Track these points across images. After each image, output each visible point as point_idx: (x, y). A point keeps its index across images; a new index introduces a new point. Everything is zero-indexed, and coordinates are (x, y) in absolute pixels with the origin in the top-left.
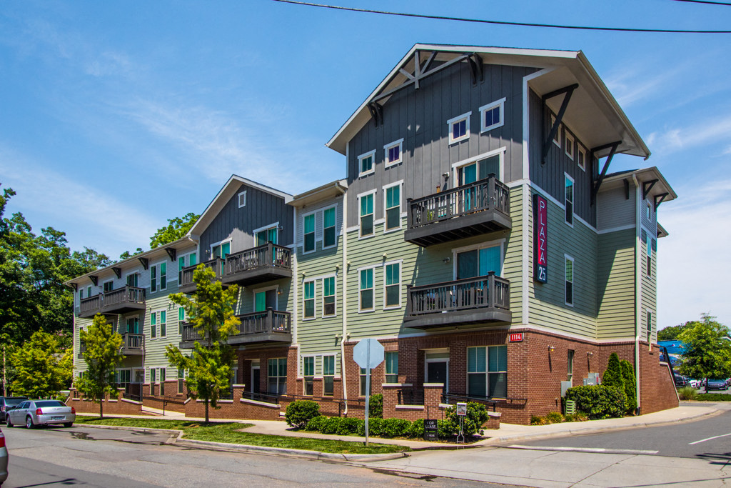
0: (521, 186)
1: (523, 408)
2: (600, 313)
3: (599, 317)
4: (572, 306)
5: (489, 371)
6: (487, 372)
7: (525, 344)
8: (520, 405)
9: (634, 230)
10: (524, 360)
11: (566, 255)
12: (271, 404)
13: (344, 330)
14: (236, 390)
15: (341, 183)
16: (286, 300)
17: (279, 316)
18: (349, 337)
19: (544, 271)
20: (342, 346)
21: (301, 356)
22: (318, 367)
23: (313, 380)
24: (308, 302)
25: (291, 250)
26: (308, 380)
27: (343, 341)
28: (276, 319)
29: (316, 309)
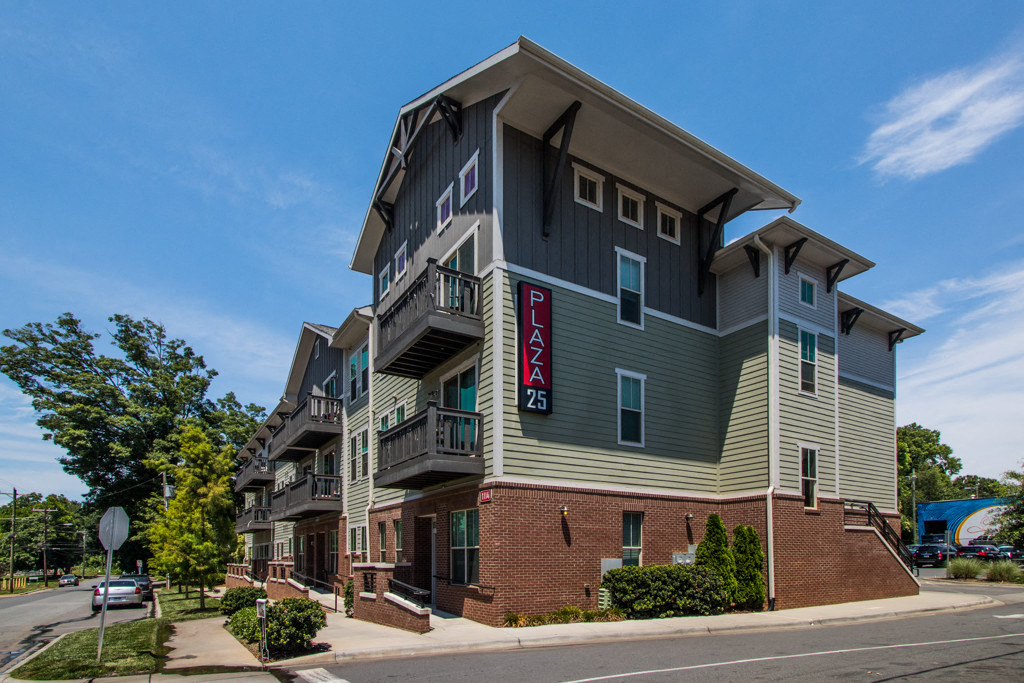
0: (491, 273)
1: (492, 601)
2: (724, 454)
3: (723, 460)
4: (642, 445)
5: (467, 545)
6: (466, 547)
7: (493, 505)
8: (490, 596)
9: (766, 323)
10: (492, 529)
11: (617, 370)
12: (301, 587)
13: (371, 493)
14: (287, 569)
15: (361, 312)
16: (339, 462)
17: (326, 481)
18: (374, 503)
19: (542, 396)
20: (367, 513)
21: (349, 527)
22: (359, 541)
23: (355, 558)
24: (354, 463)
25: (341, 401)
26: (353, 556)
27: (369, 507)
28: (319, 484)
29: (357, 470)
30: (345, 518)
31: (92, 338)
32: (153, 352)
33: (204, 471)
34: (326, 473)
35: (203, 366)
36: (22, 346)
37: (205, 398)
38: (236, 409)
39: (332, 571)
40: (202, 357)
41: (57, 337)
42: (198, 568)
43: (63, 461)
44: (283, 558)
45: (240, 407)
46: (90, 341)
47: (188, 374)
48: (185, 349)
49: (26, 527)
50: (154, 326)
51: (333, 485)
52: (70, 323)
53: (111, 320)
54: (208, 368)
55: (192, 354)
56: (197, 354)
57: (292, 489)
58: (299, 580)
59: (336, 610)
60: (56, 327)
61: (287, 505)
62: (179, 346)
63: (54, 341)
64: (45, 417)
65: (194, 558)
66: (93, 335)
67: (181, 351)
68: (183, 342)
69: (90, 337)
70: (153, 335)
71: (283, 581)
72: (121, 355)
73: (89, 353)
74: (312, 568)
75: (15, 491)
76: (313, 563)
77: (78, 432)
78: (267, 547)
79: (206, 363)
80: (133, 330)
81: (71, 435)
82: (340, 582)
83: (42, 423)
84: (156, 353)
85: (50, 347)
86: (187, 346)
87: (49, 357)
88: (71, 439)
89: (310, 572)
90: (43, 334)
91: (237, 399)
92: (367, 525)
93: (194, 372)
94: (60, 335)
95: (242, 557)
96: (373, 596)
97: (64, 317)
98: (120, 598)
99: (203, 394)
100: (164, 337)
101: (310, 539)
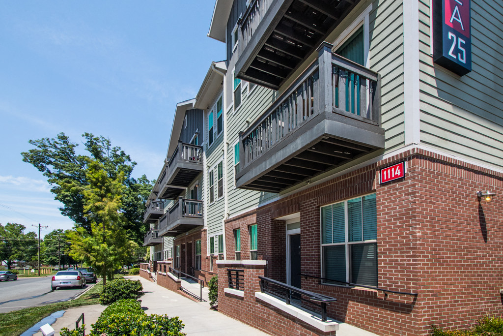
1: (409, 312)
5: (349, 241)
6: (347, 243)
7: (410, 182)
8: (403, 304)
10: (409, 215)
12: (176, 278)
13: (226, 209)
14: (167, 265)
15: (218, 65)
16: (201, 191)
17: (192, 204)
18: (229, 215)
19: (462, 45)
20: (223, 224)
21: (209, 236)
22: (216, 246)
23: (213, 258)
24: (212, 190)
25: (202, 148)
26: (212, 257)
27: (225, 219)
28: (187, 206)
29: (214, 194)
30: (205, 231)
31: (75, 146)
32: (105, 154)
33: (103, 191)
34: (192, 198)
35: (130, 160)
36: (39, 149)
37: (131, 178)
38: (147, 183)
39: (197, 268)
40: (129, 155)
41: (56, 145)
42: (98, 264)
43: (61, 209)
44: (168, 260)
45: (149, 182)
46: (74, 148)
47: (122, 164)
48: (121, 152)
49: (55, 245)
50: (106, 140)
51: (197, 207)
52: (64, 138)
53: (83, 136)
54: (132, 161)
55: (124, 154)
56: (127, 154)
57: (170, 213)
58: (174, 273)
59: (201, 299)
60: (57, 140)
61: (168, 224)
62: (118, 150)
63: (56, 147)
64: (54, 187)
65: (94, 256)
66: (75, 145)
67: (119, 153)
68: (120, 148)
69: (73, 146)
70: (105, 144)
71: (165, 274)
72: (89, 154)
73: (73, 153)
74: (185, 265)
75: (40, 225)
76: (185, 262)
77: (66, 193)
78: (160, 253)
79: (131, 159)
80: (95, 141)
81: (62, 194)
82: (203, 275)
83: (52, 191)
84: (106, 154)
85: (53, 150)
86: (121, 150)
87: (54, 156)
88: (63, 197)
89: (183, 269)
90: (50, 144)
91: (147, 178)
92: (223, 233)
93: (125, 163)
94: (58, 144)
95: (149, 259)
96: (240, 293)
97: (60, 135)
98: (67, 283)
99: (129, 174)
100: (110, 145)
101: (183, 247)
